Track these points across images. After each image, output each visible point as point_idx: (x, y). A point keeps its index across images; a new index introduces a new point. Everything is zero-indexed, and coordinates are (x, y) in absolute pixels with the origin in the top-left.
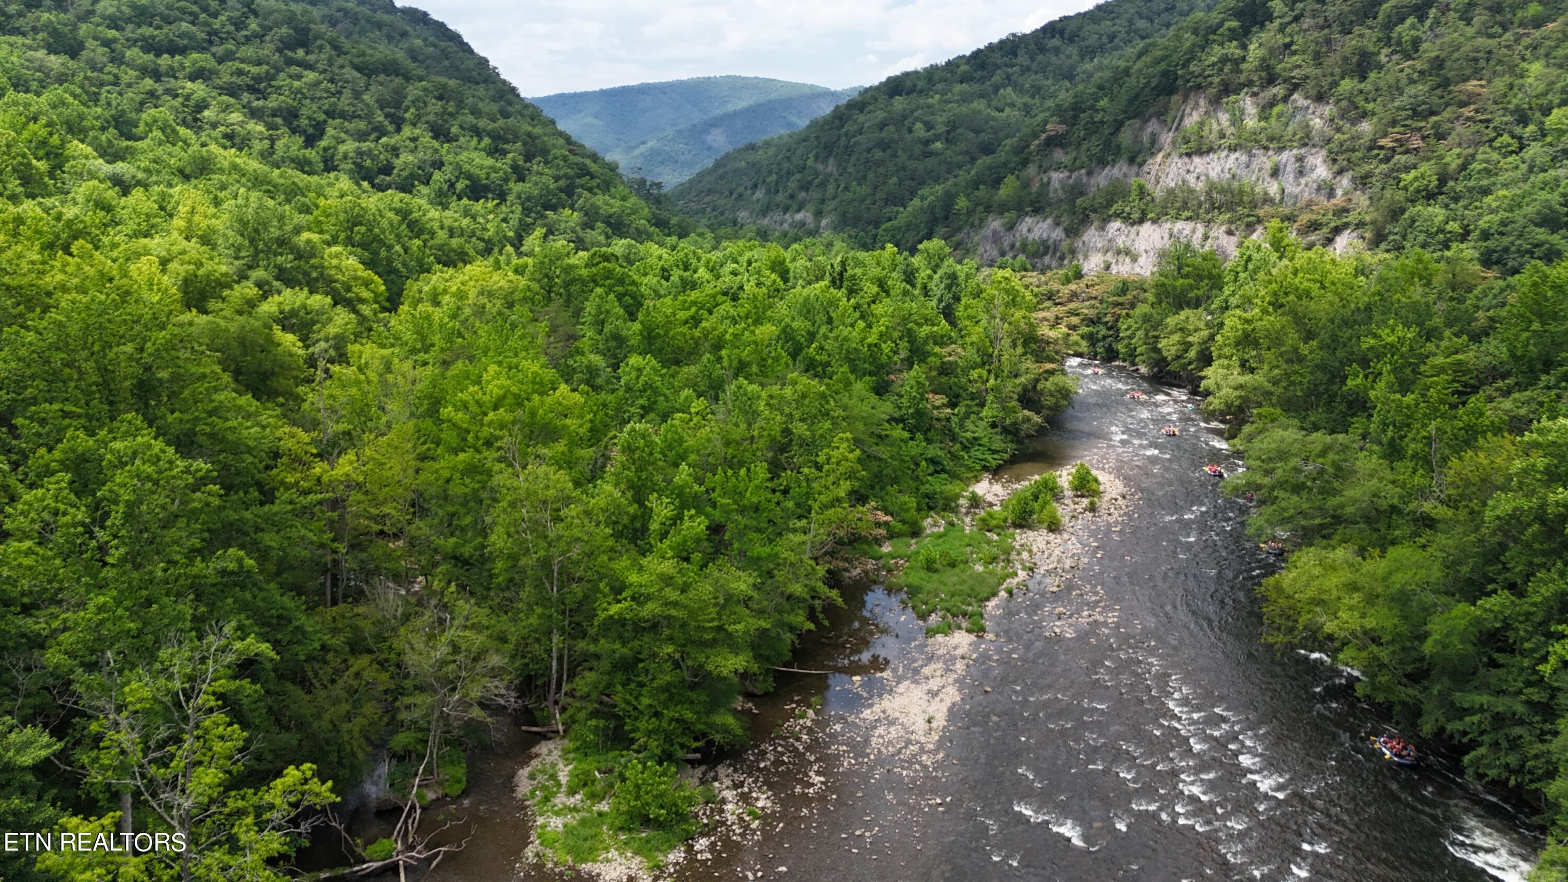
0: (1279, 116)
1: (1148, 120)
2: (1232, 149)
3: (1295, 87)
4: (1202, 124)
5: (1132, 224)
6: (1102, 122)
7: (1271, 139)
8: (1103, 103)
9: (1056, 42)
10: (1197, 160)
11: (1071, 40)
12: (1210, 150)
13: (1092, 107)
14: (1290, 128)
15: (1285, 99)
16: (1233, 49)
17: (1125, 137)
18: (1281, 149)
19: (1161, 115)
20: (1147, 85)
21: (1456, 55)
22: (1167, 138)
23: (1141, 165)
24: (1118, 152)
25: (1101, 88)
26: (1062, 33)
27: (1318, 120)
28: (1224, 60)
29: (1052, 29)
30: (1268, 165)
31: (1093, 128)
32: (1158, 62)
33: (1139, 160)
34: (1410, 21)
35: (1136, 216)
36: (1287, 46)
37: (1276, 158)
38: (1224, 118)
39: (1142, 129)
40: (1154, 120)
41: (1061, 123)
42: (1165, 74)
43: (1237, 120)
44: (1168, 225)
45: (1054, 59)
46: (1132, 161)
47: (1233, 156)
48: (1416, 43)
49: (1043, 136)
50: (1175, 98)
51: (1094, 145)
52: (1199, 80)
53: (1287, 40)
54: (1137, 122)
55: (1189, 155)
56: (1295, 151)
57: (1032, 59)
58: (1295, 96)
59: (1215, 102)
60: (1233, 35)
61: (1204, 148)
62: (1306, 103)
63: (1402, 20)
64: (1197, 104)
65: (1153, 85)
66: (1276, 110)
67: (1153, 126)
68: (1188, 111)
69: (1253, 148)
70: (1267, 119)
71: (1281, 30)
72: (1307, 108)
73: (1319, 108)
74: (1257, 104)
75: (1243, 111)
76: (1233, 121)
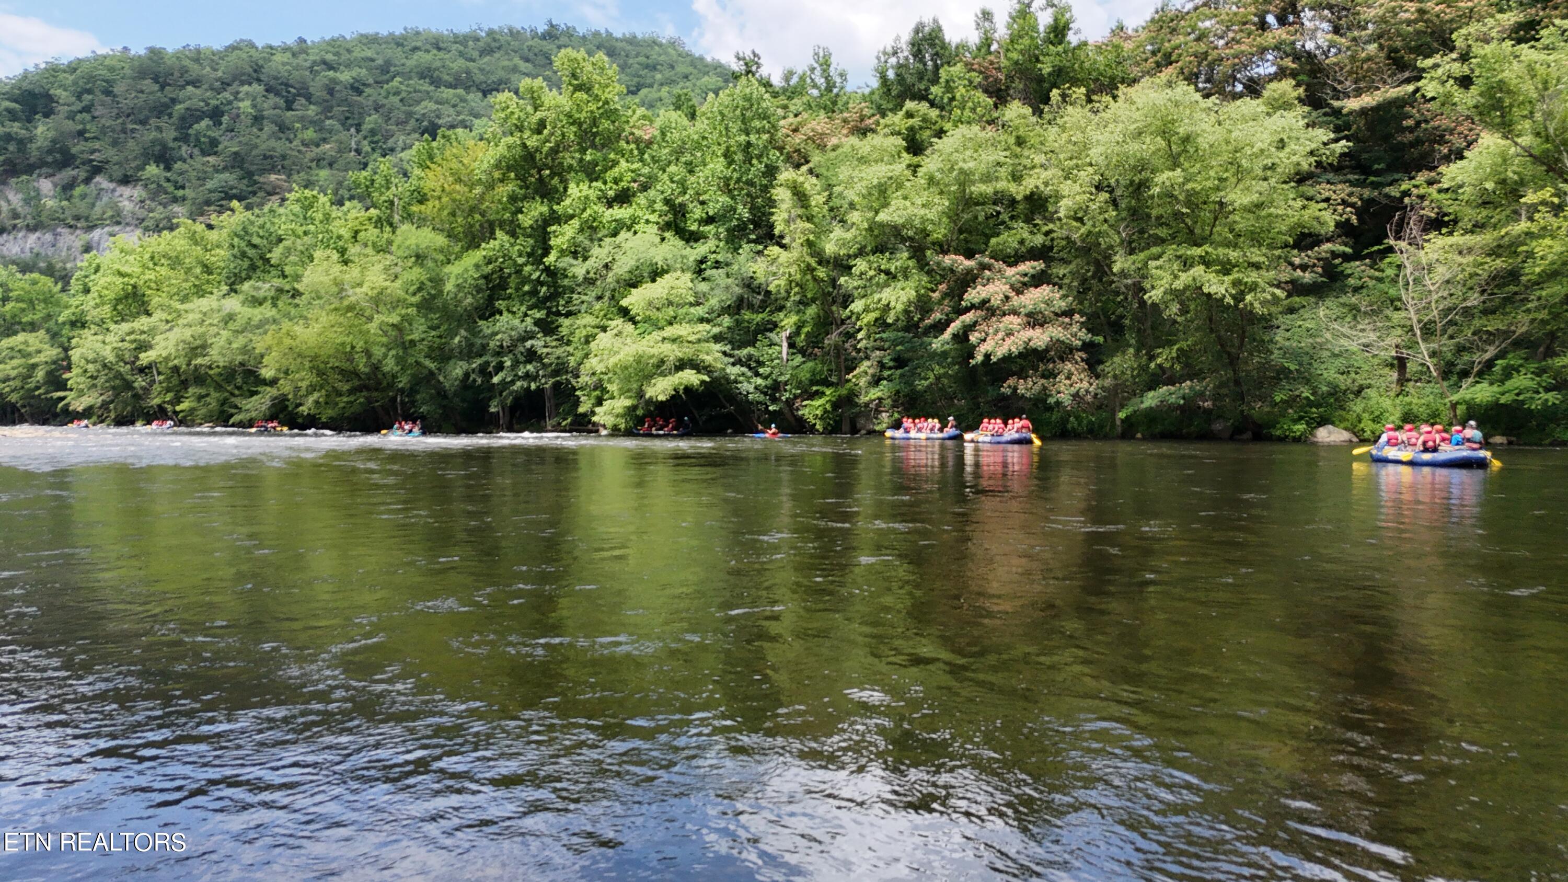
0: (83, 197)
3: (97, 170)
7: (77, 218)
12: (4, 231)
14: (98, 209)
15: (87, 181)
18: (90, 228)
21: (254, 152)
27: (126, 203)
30: (78, 243)
34: (206, 122)
36: (81, 133)
37: (86, 236)
38: (15, 197)
43: (33, 199)
47: (34, 236)
48: (214, 143)
53: (80, 127)
56: (107, 229)
58: (98, 179)
60: (13, 116)
62: (112, 186)
63: (199, 119)
66: (78, 191)
69: (58, 226)
70: (68, 200)
71: (71, 116)
72: (114, 190)
73: (126, 191)
74: (55, 185)
75: (37, 191)
76: (27, 201)
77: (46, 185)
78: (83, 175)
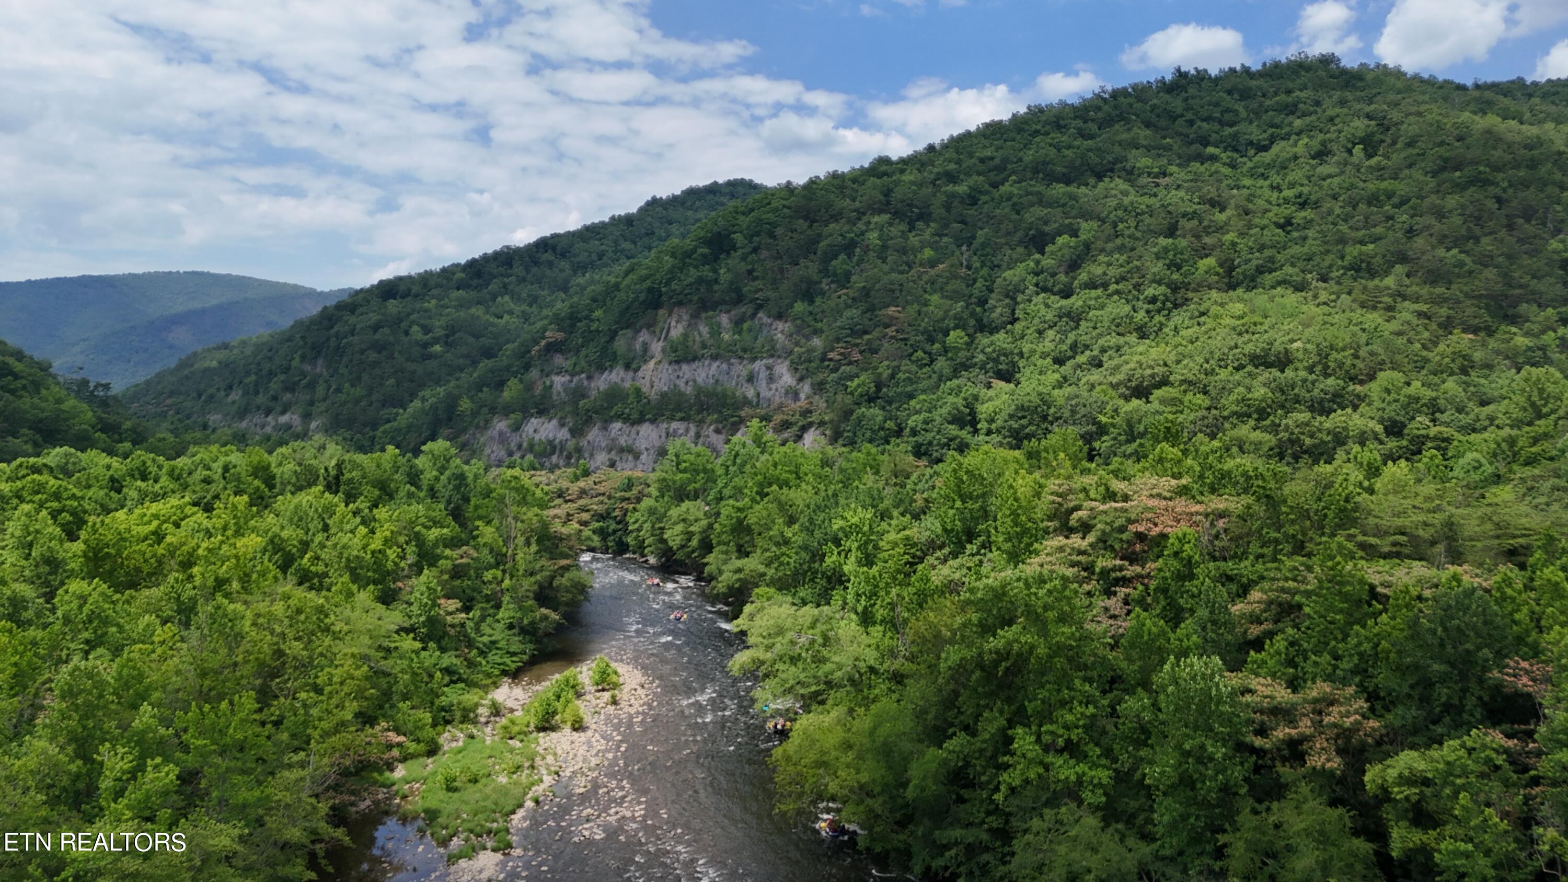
0: (750, 330)
1: (639, 331)
2: (715, 358)
3: (759, 307)
4: (685, 336)
5: (633, 424)
6: (597, 331)
7: (745, 350)
8: (598, 313)
9: (548, 256)
10: (685, 367)
11: (563, 255)
12: (695, 358)
13: (587, 317)
14: (760, 340)
15: (754, 315)
16: (706, 272)
17: (620, 344)
18: (753, 360)
19: (650, 326)
20: (635, 300)
21: (877, 286)
22: (657, 347)
23: (636, 370)
24: (614, 358)
25: (594, 300)
26: (554, 249)
27: (779, 335)
28: (700, 280)
29: (545, 245)
30: (745, 373)
31: (590, 336)
32: (643, 279)
33: (634, 366)
34: (842, 257)
35: (635, 416)
36: (750, 272)
37: (750, 367)
38: (704, 330)
39: (634, 338)
40: (644, 330)
41: (559, 330)
42: (650, 290)
43: (716, 332)
44: (665, 425)
45: (548, 272)
46: (627, 367)
47: (715, 365)
48: (848, 275)
49: (543, 343)
50: (661, 312)
51: (591, 351)
52: (681, 297)
53: (750, 267)
54: (629, 333)
55: (678, 362)
56: (764, 361)
57: (528, 272)
58: (760, 315)
59: (695, 316)
60: (705, 261)
61: (690, 357)
62: (769, 321)
63: (836, 257)
64: (680, 317)
65: (641, 299)
66: (746, 326)
67: (644, 336)
68: (673, 323)
69: (731, 357)
70: (740, 333)
71: (744, 258)
72: (771, 325)
73: (780, 325)
74: (731, 320)
75: (719, 325)
76: (712, 334)
77: (724, 319)
78: (749, 312)
